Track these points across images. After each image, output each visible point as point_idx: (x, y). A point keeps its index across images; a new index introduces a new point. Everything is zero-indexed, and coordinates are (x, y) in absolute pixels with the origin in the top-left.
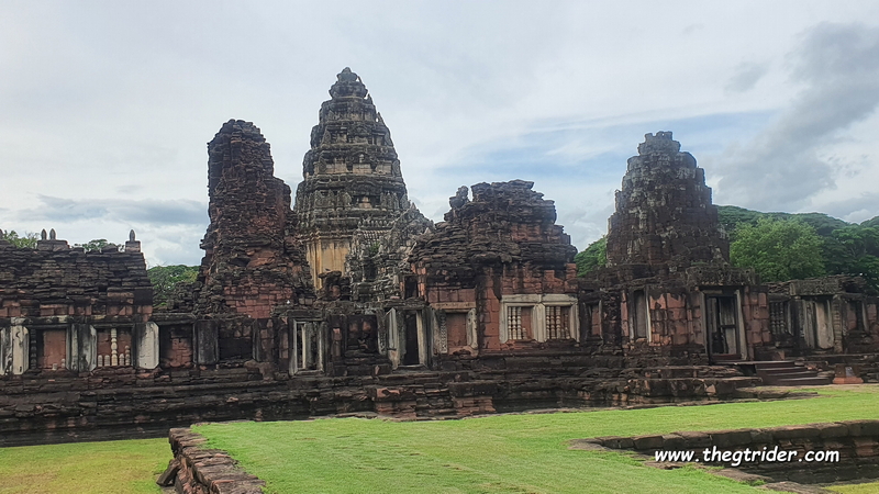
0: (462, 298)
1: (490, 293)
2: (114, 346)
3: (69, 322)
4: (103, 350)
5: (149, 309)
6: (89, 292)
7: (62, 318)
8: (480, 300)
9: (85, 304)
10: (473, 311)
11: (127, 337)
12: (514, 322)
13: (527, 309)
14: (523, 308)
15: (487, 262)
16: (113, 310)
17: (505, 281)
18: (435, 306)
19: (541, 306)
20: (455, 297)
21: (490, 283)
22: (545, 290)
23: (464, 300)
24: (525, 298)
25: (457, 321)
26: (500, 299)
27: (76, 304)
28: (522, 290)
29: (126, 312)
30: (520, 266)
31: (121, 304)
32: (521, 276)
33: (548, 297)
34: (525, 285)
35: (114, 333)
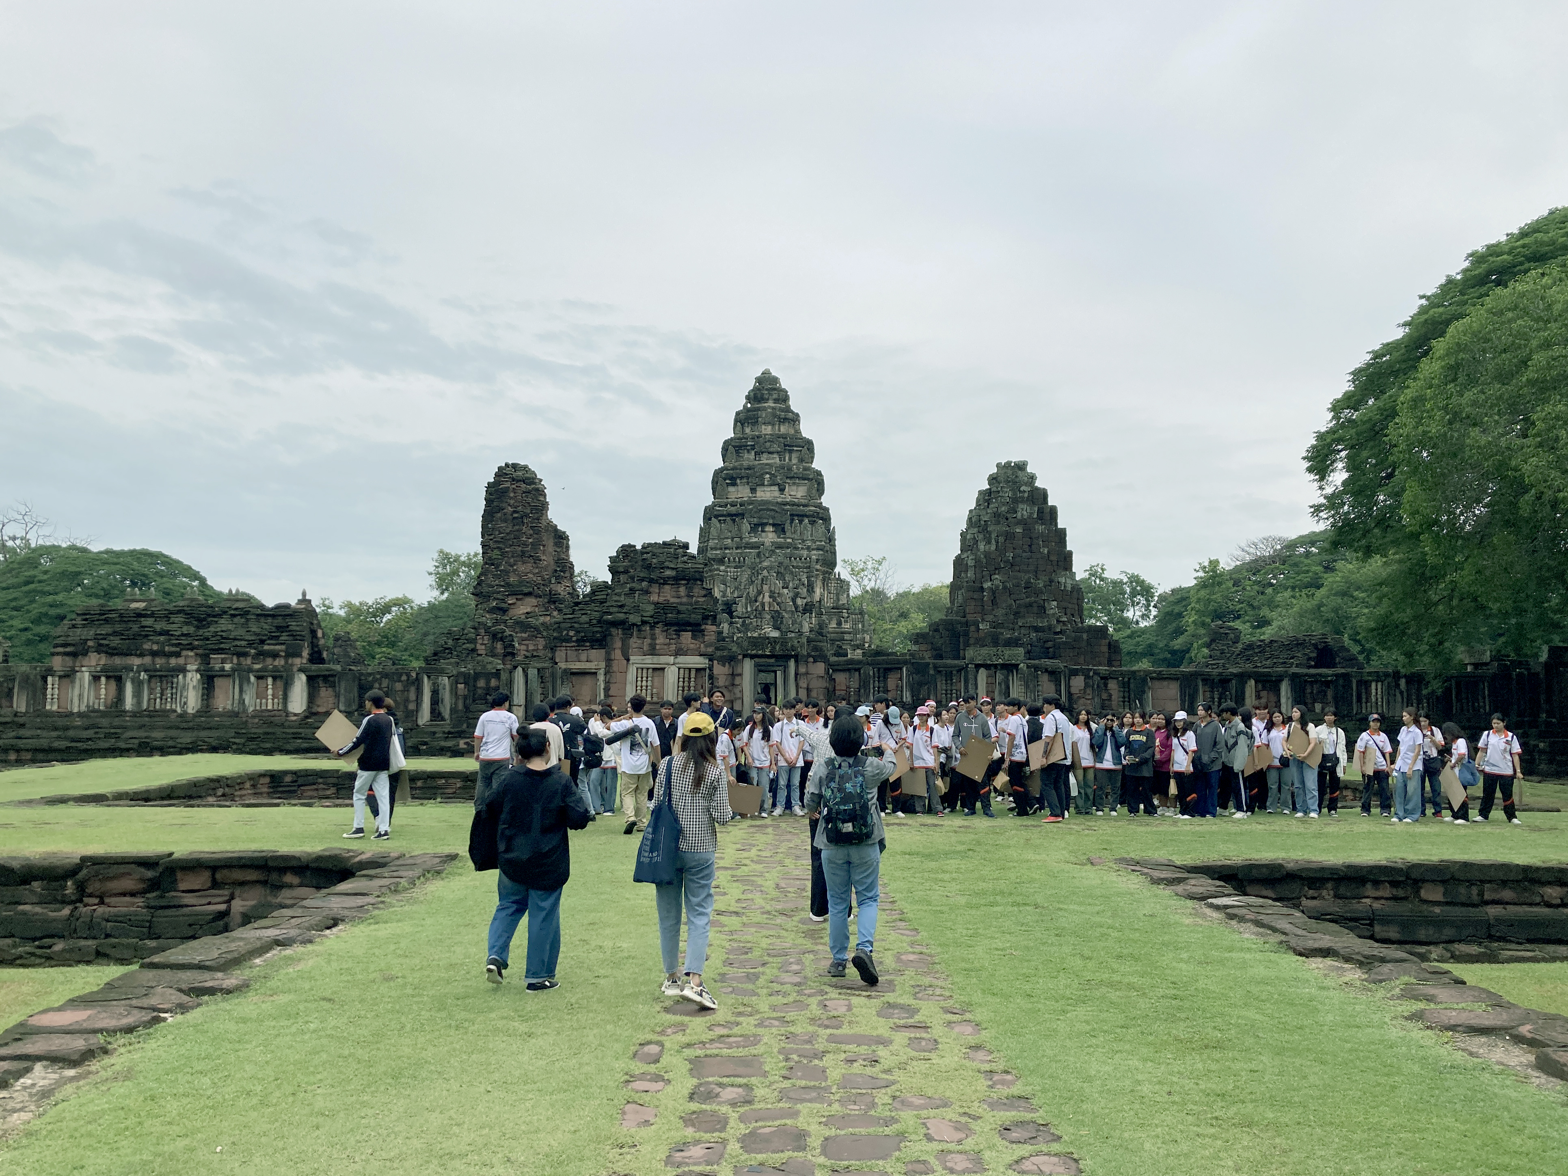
0: (591, 658)
1: (617, 654)
2: (270, 692)
3: (233, 670)
4: (261, 695)
5: (297, 661)
6: (250, 644)
7: (228, 667)
8: (609, 661)
9: (245, 655)
10: (602, 671)
11: (279, 683)
12: (644, 683)
13: (659, 670)
14: (654, 669)
15: (615, 624)
16: (269, 661)
17: (634, 642)
18: (563, 665)
19: (674, 669)
20: (583, 656)
21: (618, 644)
22: (678, 653)
23: (593, 659)
24: (656, 659)
25: (588, 680)
26: (628, 660)
27: (240, 655)
28: (653, 651)
29: (279, 662)
30: (652, 627)
31: (275, 655)
32: (653, 637)
33: (681, 659)
34: (658, 647)
35: (270, 680)
